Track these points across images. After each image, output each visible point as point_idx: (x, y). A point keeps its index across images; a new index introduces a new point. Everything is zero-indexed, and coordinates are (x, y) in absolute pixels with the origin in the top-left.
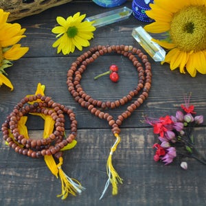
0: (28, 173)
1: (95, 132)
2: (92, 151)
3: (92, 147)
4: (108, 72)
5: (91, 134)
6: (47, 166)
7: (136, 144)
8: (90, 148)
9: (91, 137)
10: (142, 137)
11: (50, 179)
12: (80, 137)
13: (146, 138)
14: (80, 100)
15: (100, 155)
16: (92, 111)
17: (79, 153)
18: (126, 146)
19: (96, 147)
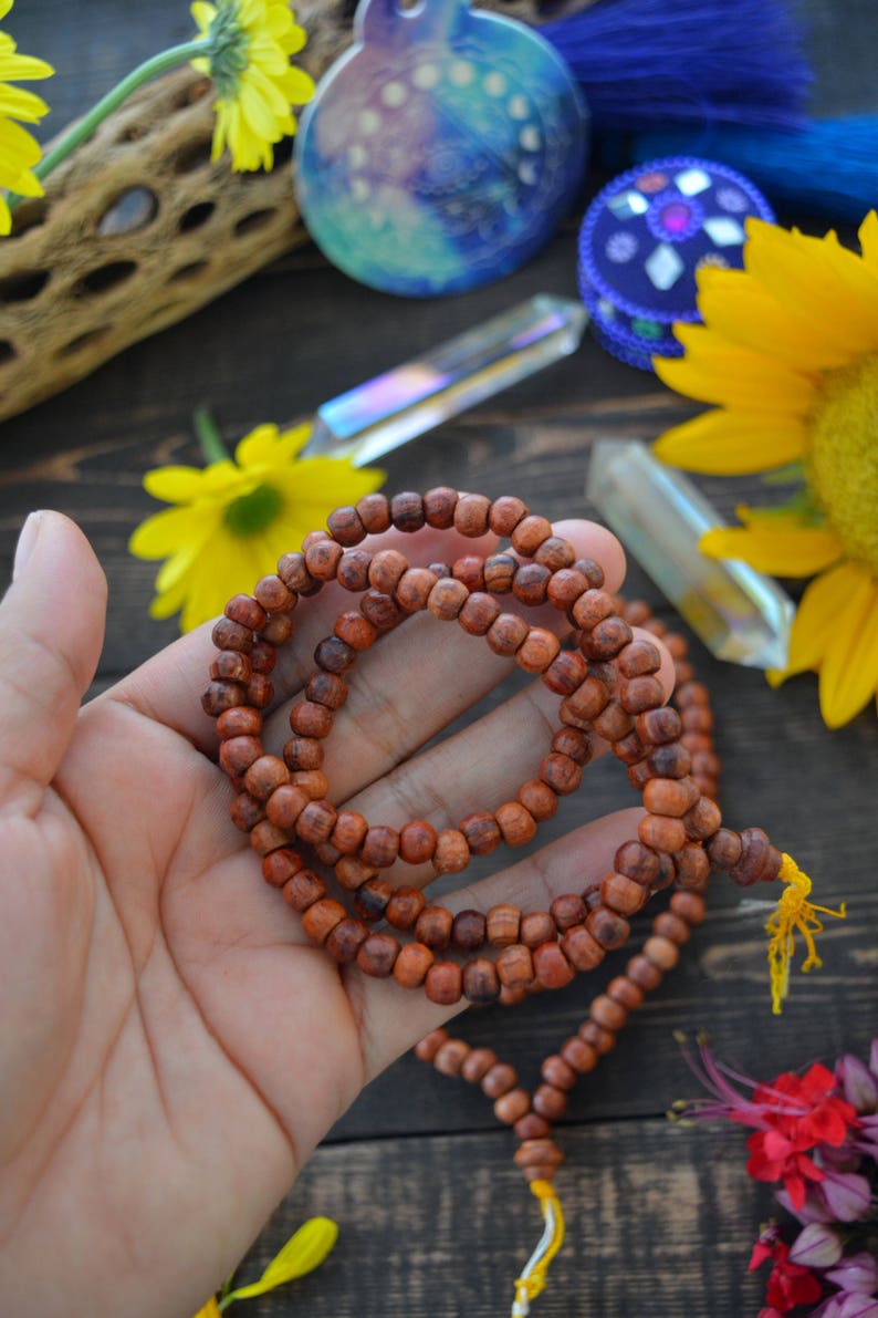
1: (427, 1156)
2: (415, 1281)
3: (417, 1258)
5: (404, 1172)
7: (654, 1227)
8: (406, 1268)
9: (406, 1196)
10: (685, 1181)
12: (348, 1199)
13: (707, 1186)
15: (461, 1309)
17: (349, 1298)
18: (601, 1246)
19: (438, 1257)
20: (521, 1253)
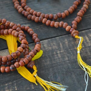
0: (7, 88)
1: (56, 40)
2: (59, 55)
3: (58, 52)
6: (22, 77)
8: (57, 54)
9: (54, 45)
11: (30, 87)
12: (44, 47)
14: (33, 17)
15: (68, 57)
16: (47, 23)
17: (48, 59)
18: (88, 45)
19: (62, 51)
20: (76, 48)
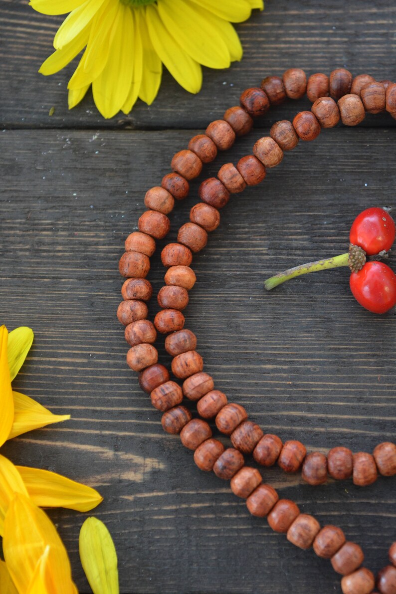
4: (341, 260)
